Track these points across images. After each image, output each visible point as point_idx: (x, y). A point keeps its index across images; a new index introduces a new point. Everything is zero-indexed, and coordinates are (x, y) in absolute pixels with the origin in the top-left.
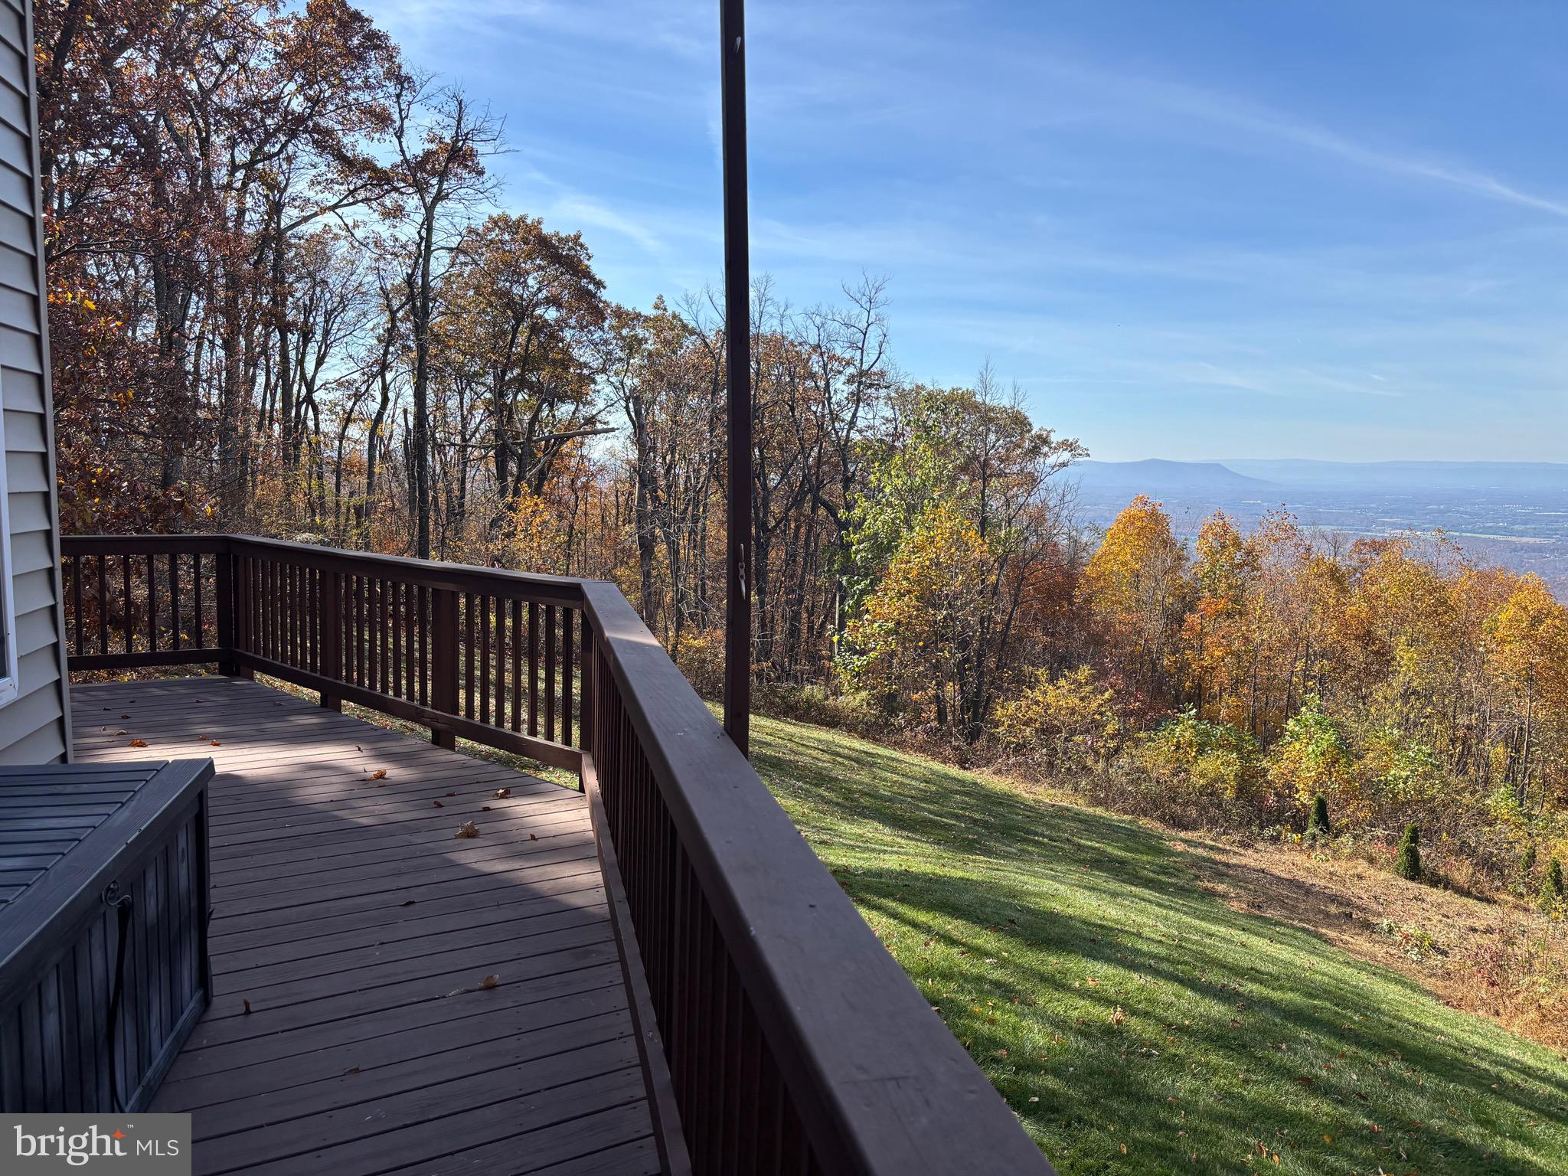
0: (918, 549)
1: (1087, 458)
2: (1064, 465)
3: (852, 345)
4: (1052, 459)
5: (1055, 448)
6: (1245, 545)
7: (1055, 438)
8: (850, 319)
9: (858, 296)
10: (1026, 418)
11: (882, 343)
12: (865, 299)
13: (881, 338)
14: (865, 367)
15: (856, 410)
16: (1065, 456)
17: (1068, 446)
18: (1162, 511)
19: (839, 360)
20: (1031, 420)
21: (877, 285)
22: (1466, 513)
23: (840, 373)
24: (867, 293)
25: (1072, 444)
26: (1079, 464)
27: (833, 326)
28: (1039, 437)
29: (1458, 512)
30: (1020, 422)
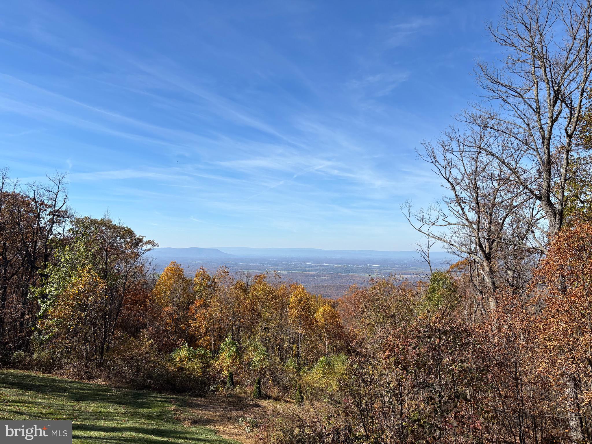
0: (73, 286)
1: (158, 247)
2: (149, 250)
3: (51, 199)
4: (145, 247)
5: (145, 243)
6: (211, 278)
7: (145, 240)
8: (49, 188)
9: (54, 179)
10: (133, 231)
11: (65, 199)
12: (57, 181)
13: (65, 197)
14: (57, 208)
15: (52, 226)
16: (149, 246)
17: (151, 242)
18: (181, 267)
19: (46, 205)
20: (135, 232)
21: (63, 175)
22: (293, 265)
23: (45, 210)
24: (58, 178)
25: (152, 242)
26: (155, 249)
27: (42, 191)
28: (138, 239)
29: (291, 264)
30: (130, 233)
